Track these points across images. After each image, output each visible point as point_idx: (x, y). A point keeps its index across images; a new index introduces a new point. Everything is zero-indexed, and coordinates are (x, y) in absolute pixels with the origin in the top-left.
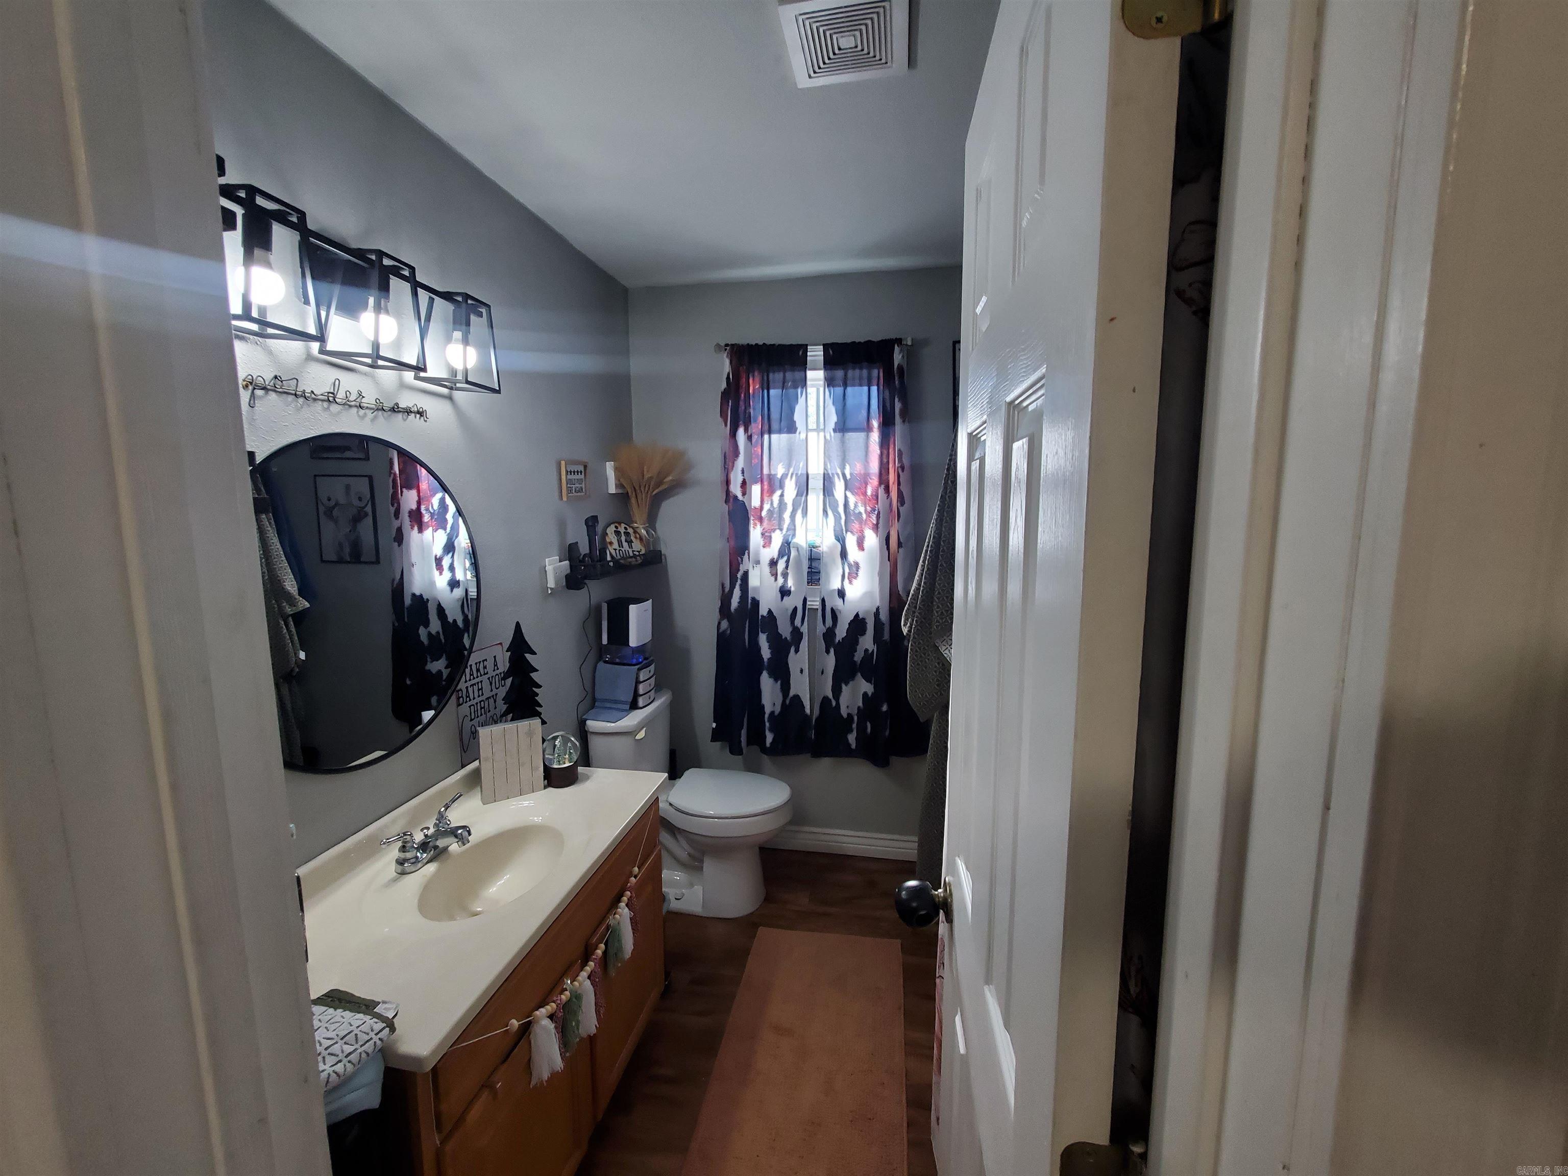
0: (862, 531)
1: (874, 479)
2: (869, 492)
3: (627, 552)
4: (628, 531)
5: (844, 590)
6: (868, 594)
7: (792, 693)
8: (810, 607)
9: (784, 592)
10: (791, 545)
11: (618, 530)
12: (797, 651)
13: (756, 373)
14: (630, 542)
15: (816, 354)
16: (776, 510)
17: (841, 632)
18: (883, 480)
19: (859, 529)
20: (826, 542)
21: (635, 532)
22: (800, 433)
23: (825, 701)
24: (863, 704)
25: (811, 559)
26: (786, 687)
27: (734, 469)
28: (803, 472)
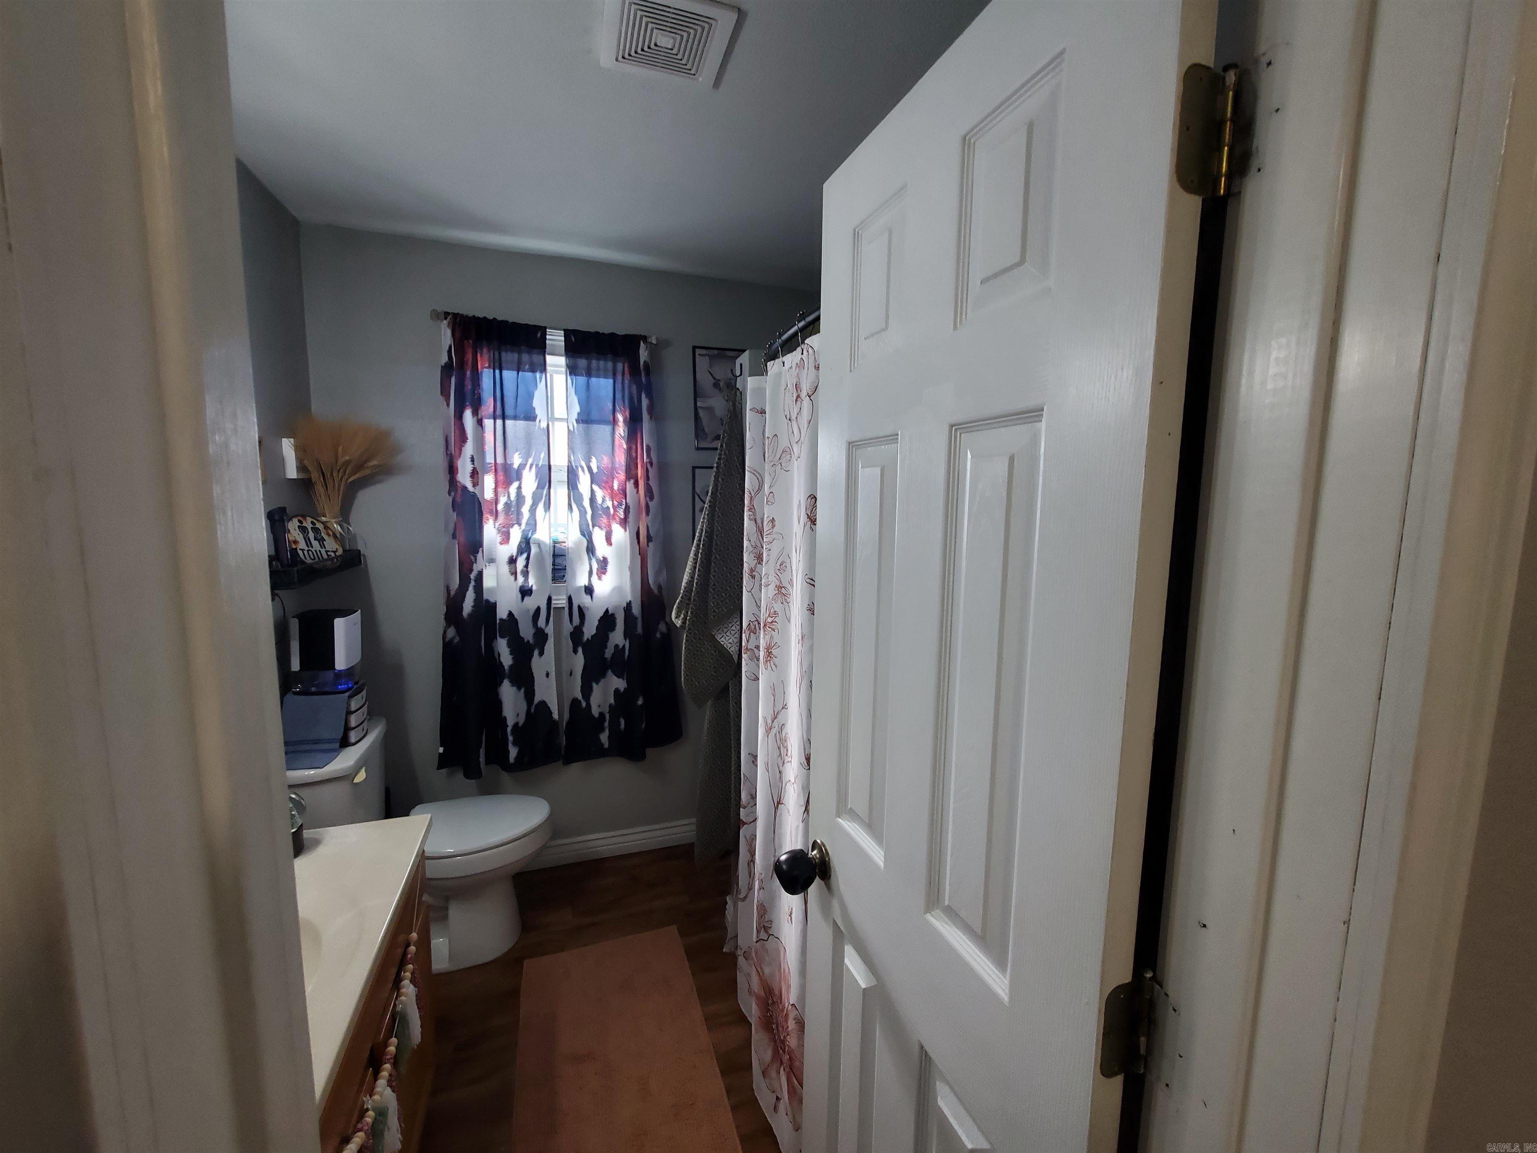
0: (610, 526)
1: (620, 474)
2: (616, 486)
3: (318, 552)
4: (316, 526)
5: (593, 586)
6: (618, 589)
7: (537, 699)
8: (555, 606)
9: (525, 592)
10: (531, 541)
11: (303, 525)
12: (541, 654)
13: (485, 350)
14: (321, 541)
15: (556, 338)
16: (514, 503)
17: (590, 629)
18: (631, 474)
19: (607, 523)
20: (572, 537)
21: (326, 528)
22: (540, 421)
23: (575, 702)
24: (614, 700)
25: (555, 556)
26: (530, 695)
27: (462, 455)
28: (544, 463)
